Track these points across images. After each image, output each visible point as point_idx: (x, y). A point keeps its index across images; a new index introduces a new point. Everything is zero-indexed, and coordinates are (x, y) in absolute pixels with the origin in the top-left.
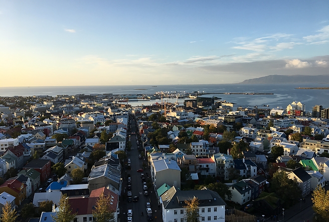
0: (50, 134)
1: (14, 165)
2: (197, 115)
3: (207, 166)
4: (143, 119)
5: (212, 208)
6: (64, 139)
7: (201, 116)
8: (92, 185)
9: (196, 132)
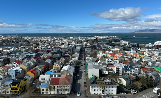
0: (50, 52)
1: (35, 64)
2: (111, 46)
3: (112, 68)
4: (87, 47)
6: (55, 54)
7: (113, 47)
8: (62, 73)
9: (109, 54)
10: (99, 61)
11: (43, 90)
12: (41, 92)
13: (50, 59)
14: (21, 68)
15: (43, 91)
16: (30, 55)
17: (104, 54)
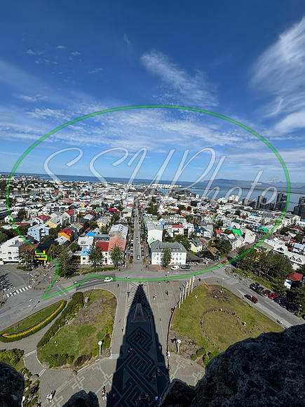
0: (89, 205)
3: (178, 229)
4: (143, 200)
5: (179, 253)
6: (97, 208)
8: (111, 236)
9: (173, 210)
10: (161, 220)
11: (84, 259)
12: (82, 261)
13: (91, 214)
14: (48, 226)
15: (84, 261)
16: (60, 207)
17: (166, 210)
